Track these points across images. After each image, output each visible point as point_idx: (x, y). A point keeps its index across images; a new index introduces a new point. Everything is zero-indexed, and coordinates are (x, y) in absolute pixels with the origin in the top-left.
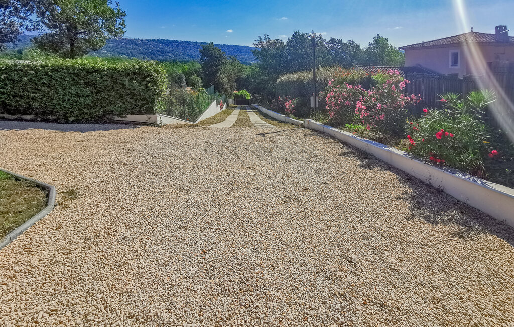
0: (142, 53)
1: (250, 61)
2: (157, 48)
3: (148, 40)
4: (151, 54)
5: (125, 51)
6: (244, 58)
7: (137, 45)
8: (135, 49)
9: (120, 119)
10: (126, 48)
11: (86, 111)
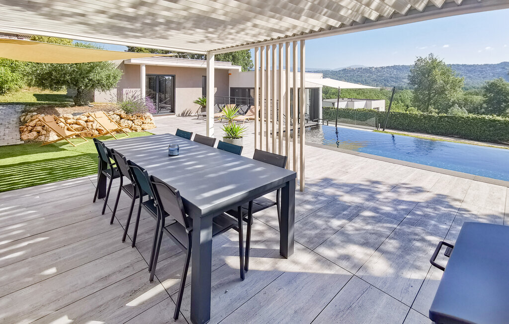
0: (375, 80)
2: (391, 74)
3: (382, 68)
4: (385, 80)
5: (360, 79)
7: (371, 73)
8: (369, 77)
10: (362, 76)
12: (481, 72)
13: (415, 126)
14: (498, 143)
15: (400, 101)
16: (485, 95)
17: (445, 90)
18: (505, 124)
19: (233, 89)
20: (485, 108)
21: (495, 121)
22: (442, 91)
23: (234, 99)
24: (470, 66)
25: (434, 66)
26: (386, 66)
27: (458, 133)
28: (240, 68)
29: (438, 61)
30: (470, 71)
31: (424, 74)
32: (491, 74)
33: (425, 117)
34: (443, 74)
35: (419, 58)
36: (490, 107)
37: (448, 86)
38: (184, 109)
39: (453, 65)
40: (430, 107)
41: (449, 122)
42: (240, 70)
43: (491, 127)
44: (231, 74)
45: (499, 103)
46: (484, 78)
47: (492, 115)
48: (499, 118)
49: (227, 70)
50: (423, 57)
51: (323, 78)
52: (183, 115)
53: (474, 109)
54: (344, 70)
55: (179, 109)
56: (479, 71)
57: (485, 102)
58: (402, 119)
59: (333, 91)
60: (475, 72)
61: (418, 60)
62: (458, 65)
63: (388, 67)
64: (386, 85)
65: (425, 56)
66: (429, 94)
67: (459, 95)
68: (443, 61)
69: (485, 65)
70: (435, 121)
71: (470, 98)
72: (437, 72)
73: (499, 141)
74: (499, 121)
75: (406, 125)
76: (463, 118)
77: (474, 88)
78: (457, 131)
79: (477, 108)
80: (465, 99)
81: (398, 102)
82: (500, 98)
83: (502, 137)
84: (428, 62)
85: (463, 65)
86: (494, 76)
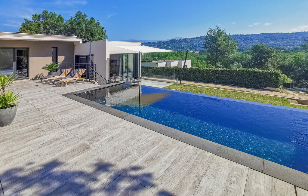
0: (189, 47)
1: (283, 47)
2: (199, 42)
3: (193, 38)
6: (275, 44)
7: (187, 42)
8: (185, 45)
9: (264, 88)
10: (181, 44)
11: (253, 84)
12: (251, 39)
13: (206, 78)
14: (259, 89)
15: (203, 60)
16: (253, 54)
17: (226, 51)
18: (263, 74)
19: (77, 57)
20: (253, 63)
21: (256, 72)
22: (224, 52)
23: (78, 64)
24: (245, 35)
25: (219, 35)
26: (195, 37)
27: (233, 82)
28: (80, 40)
29: (221, 31)
30: (244, 39)
31: (213, 40)
32: (257, 41)
33: (212, 72)
34: (225, 40)
35: (210, 29)
36: (256, 62)
37: (228, 49)
38: (37, 74)
39: (235, 35)
40: (217, 64)
41: (228, 75)
42: (81, 42)
43: (254, 77)
44: (75, 45)
45: (261, 59)
46: (253, 43)
47: (255, 68)
48: (259, 70)
49: (73, 42)
50: (212, 29)
51: (142, 45)
52: (36, 78)
53: (247, 64)
54: (171, 41)
55: (32, 75)
56: (250, 38)
57: (253, 58)
58: (198, 73)
59: (163, 55)
60: (248, 39)
61: (209, 31)
62: (238, 35)
63: (197, 38)
64: (195, 50)
65: (213, 28)
66: (217, 55)
67: (236, 54)
68: (224, 31)
69: (253, 34)
70: (219, 74)
71: (244, 56)
72: (221, 39)
73: (260, 87)
74: (259, 72)
75: (200, 77)
76: (236, 71)
77: (247, 49)
78: (233, 81)
79: (249, 63)
80: (242, 57)
81: (202, 61)
82: (261, 56)
83: (262, 84)
84: (215, 32)
85: (241, 35)
86: (258, 41)
